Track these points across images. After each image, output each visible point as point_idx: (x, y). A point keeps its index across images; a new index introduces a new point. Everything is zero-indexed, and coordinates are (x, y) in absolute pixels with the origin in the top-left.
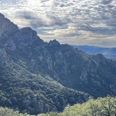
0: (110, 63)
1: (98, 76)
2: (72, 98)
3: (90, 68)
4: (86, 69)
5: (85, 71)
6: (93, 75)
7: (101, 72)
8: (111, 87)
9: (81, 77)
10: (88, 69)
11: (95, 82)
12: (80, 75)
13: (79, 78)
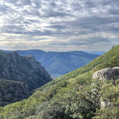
0: (25, 60)
1: (18, 71)
2: (10, 88)
3: (10, 64)
4: (7, 65)
5: (6, 67)
6: (14, 70)
7: (20, 67)
8: (30, 79)
9: (3, 73)
10: (9, 65)
11: (16, 76)
12: (2, 71)
13: (2, 73)
